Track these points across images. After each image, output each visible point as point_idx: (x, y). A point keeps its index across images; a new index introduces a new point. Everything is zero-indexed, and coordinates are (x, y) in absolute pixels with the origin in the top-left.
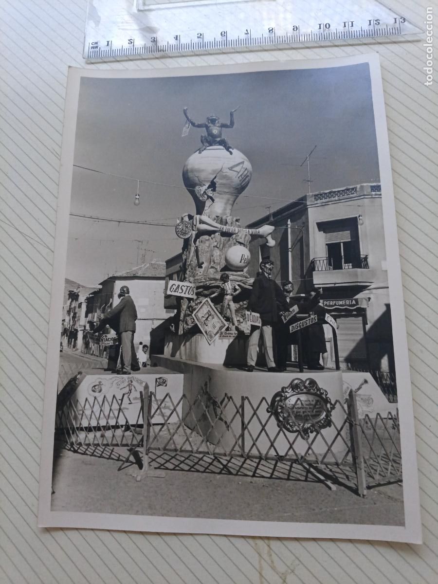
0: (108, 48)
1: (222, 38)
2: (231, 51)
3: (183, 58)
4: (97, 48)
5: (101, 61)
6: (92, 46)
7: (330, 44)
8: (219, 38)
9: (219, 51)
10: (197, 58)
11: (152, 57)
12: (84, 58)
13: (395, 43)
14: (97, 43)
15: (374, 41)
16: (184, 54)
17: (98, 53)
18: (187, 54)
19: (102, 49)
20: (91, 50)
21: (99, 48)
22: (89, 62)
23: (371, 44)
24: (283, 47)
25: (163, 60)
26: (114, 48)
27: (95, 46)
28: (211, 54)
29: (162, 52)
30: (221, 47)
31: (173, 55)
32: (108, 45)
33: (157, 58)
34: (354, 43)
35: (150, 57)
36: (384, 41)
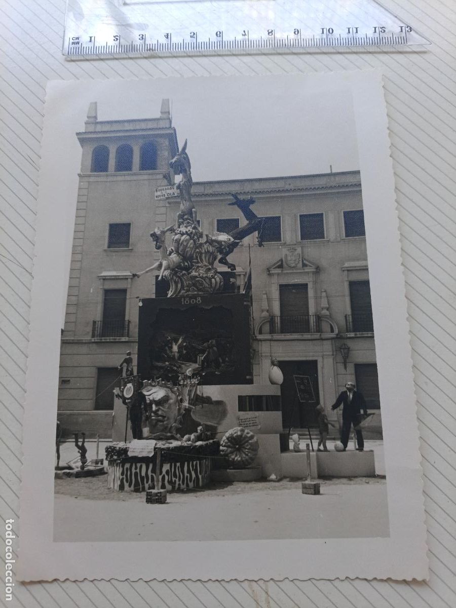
0: (91, 45)
1: (217, 39)
2: (227, 53)
3: (174, 59)
4: (78, 44)
5: (82, 58)
6: (73, 41)
7: (333, 50)
8: (214, 39)
9: (214, 53)
10: (190, 59)
11: (140, 56)
12: (63, 55)
13: (401, 53)
14: (78, 38)
15: (379, 50)
16: (175, 55)
17: (80, 51)
18: (178, 55)
19: (84, 45)
20: (71, 46)
21: (80, 44)
22: (69, 59)
23: (375, 53)
24: (283, 52)
25: (152, 60)
26: (97, 44)
27: (76, 41)
28: (205, 56)
29: (151, 51)
30: (216, 48)
31: (163, 55)
32: (91, 41)
33: (146, 58)
34: (358, 50)
35: (137, 56)
36: (389, 50)
